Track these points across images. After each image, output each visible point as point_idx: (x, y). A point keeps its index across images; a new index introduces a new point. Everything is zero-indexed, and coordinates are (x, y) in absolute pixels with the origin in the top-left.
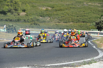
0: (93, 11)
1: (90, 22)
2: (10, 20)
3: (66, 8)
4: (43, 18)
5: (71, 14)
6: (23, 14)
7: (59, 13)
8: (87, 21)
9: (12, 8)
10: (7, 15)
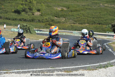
0: (109, 13)
1: (106, 24)
2: (24, 19)
3: (82, 9)
4: (58, 18)
5: (87, 15)
6: (37, 14)
7: (74, 14)
8: (103, 23)
9: (27, 7)
10: (21, 14)
